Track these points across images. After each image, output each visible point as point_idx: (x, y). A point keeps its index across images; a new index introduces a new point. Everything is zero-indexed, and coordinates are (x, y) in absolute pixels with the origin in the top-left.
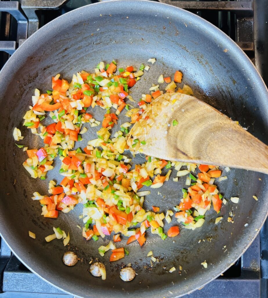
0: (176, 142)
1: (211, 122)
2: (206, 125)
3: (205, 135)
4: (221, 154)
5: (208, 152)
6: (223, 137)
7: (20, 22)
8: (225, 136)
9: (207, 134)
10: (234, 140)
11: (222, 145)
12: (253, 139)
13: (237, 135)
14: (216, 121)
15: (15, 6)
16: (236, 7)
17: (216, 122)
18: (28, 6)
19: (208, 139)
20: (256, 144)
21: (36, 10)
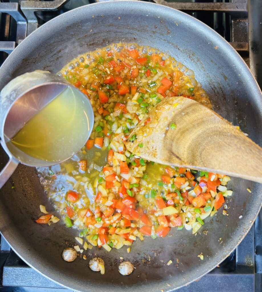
0: (171, 145)
1: (209, 126)
2: (204, 129)
3: (201, 139)
4: (216, 160)
5: (203, 157)
6: (220, 142)
7: (19, 23)
8: (222, 141)
9: (204, 138)
10: (232, 145)
11: (218, 151)
12: (253, 146)
13: (236, 141)
14: (214, 125)
15: (15, 7)
16: (231, 8)
17: (215, 127)
18: (28, 7)
19: (204, 143)
20: (256, 150)
21: (35, 11)
